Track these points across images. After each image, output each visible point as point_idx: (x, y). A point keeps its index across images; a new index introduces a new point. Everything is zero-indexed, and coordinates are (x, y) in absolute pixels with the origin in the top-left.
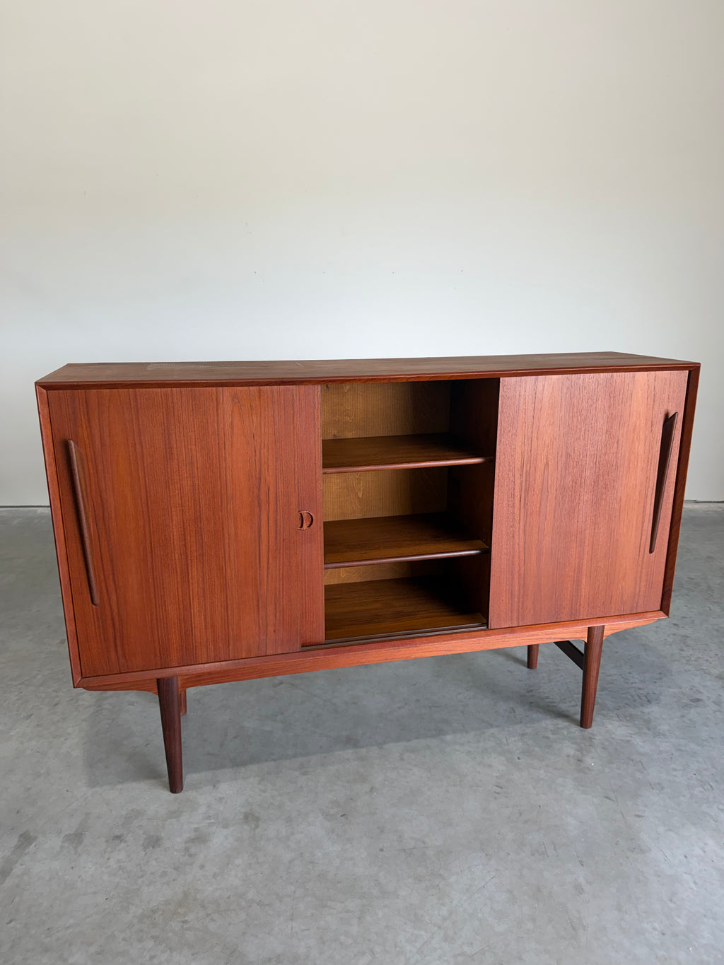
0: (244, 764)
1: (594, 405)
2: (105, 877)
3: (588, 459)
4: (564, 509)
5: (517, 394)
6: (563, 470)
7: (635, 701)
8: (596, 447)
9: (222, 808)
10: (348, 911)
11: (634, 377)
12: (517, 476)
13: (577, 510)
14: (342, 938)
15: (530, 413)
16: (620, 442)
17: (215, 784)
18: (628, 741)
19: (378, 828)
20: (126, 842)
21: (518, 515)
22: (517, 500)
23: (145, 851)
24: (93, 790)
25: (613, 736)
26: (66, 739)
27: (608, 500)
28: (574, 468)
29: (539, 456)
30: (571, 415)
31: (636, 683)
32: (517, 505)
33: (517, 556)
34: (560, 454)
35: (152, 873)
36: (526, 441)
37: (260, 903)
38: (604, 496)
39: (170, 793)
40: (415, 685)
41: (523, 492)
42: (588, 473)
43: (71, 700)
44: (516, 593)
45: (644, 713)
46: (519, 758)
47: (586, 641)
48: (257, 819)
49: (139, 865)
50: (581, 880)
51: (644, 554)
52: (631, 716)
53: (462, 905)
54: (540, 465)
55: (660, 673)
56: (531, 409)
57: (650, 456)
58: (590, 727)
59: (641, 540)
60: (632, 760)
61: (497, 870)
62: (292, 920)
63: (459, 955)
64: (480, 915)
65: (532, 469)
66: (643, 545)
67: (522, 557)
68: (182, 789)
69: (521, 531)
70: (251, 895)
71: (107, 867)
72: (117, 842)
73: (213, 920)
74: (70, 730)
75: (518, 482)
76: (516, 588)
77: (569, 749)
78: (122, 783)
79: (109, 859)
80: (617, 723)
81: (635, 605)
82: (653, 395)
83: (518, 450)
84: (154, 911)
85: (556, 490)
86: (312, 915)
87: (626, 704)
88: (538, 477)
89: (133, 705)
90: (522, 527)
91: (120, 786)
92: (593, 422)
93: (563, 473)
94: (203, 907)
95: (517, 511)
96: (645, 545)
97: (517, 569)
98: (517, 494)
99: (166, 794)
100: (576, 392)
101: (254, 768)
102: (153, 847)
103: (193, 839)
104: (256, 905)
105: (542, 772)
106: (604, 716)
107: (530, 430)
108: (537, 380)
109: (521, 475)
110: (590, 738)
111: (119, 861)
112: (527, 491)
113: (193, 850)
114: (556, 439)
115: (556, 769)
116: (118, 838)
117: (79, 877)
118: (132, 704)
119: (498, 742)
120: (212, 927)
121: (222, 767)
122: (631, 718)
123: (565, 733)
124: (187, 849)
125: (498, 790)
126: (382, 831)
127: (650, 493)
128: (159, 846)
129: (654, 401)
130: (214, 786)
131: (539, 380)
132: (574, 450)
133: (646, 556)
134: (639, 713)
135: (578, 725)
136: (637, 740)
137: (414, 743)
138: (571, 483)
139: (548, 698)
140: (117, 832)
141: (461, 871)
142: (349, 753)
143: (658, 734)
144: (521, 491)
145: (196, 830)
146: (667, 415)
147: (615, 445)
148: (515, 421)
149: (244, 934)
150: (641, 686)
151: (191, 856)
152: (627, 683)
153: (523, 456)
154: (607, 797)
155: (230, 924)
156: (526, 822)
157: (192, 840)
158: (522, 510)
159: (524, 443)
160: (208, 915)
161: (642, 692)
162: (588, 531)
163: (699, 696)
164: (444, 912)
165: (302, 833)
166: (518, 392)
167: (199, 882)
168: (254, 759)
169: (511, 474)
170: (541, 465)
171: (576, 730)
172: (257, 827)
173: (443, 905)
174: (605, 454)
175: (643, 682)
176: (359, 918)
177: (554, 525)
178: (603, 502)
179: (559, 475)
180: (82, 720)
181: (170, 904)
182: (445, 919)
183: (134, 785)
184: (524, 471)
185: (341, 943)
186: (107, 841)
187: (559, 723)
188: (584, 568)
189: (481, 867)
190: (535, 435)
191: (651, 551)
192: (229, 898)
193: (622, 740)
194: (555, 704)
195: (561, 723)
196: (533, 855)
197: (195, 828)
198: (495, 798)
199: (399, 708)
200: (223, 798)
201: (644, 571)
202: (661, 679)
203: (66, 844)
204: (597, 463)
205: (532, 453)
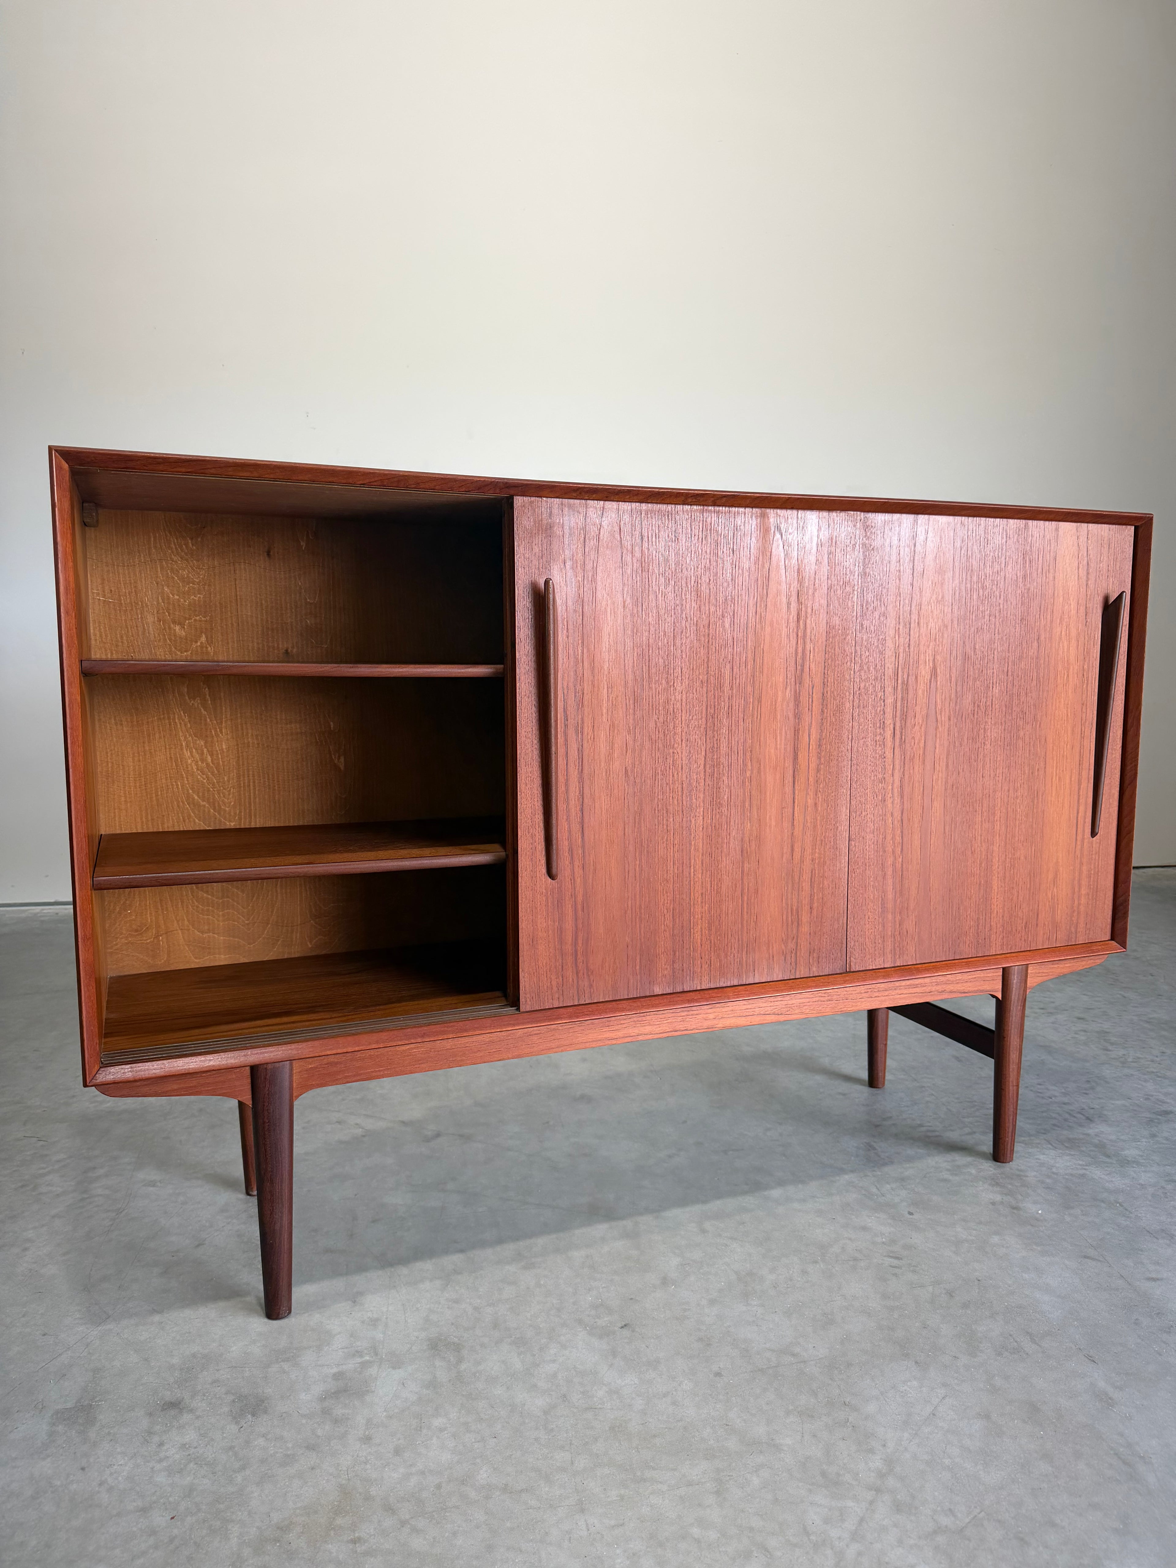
0: (404, 1261)
1: (1002, 574)
2: (161, 1479)
3: (996, 666)
4: (962, 753)
5: (887, 543)
6: (959, 683)
7: (1066, 1120)
8: (1006, 645)
9: (380, 1336)
10: (690, 1484)
11: (1057, 529)
12: (889, 690)
13: (981, 756)
14: (696, 1531)
15: (907, 578)
16: (1042, 638)
17: (355, 1298)
18: (1083, 1176)
19: (700, 1340)
20: (191, 1411)
21: (890, 760)
22: (889, 733)
23: (237, 1423)
24: (100, 1328)
25: (1054, 1170)
26: (26, 1249)
27: (1027, 739)
28: (975, 680)
29: (922, 657)
30: (969, 585)
31: (1055, 1096)
32: (889, 743)
33: (889, 837)
34: (954, 653)
35: (263, 1461)
36: (901, 627)
37: (505, 1489)
38: (1021, 733)
39: (266, 1320)
40: (685, 1122)
41: (898, 719)
42: (996, 691)
43: (22, 1186)
44: (890, 905)
45: (1088, 1135)
46: (910, 1213)
47: (1000, 997)
48: (457, 1348)
49: (231, 1448)
50: (1102, 1384)
51: (1083, 839)
52: (1069, 1140)
53: (906, 1449)
54: (923, 673)
55: (1088, 1082)
56: (909, 571)
57: (1086, 667)
58: (1011, 1160)
59: (1078, 813)
60: (1103, 1201)
61: (944, 1385)
62: (582, 1511)
63: (935, 1532)
64: (947, 1461)
65: (912, 679)
66: (1081, 820)
67: (898, 839)
68: (290, 1312)
69: (896, 790)
70: (483, 1475)
71: (160, 1461)
72: (173, 1412)
73: (415, 1530)
74: (30, 1234)
75: (890, 700)
76: (890, 896)
77: (988, 1194)
78: (160, 1312)
79: (161, 1444)
80: (1053, 1153)
81: (1073, 930)
82: (1085, 562)
83: (890, 644)
84: (284, 1528)
85: (949, 719)
86: (622, 1498)
87: (1054, 1125)
88: (920, 692)
89: (154, 1186)
90: (897, 783)
91: (157, 1318)
92: (1001, 601)
93: (959, 689)
94: (389, 1509)
95: (889, 754)
96: (1085, 822)
97: (890, 861)
98: (889, 721)
99: (259, 1324)
100: (975, 547)
101: (427, 1266)
102: (253, 1415)
103: (335, 1393)
104: (498, 1493)
105: (959, 1229)
106: (1026, 1144)
107: (907, 608)
108: (916, 521)
109: (895, 689)
110: (1019, 1176)
111: (184, 1446)
112: (904, 718)
113: (339, 1411)
114: (946, 627)
115: (980, 1223)
116: (174, 1406)
117: (100, 1485)
118: (153, 1184)
119: (864, 1192)
120: (417, 1543)
121: (362, 1269)
122: (1071, 1144)
123: (973, 1171)
124: (326, 1412)
125: (895, 1262)
126: (709, 1345)
127: (1087, 733)
128: (265, 1412)
129: (1088, 573)
130: (354, 1302)
131: (919, 522)
132: (975, 649)
133: (1086, 841)
134: (1081, 1136)
135: (990, 1160)
136: (1097, 1173)
137: (716, 1205)
138: (971, 707)
139: (921, 1126)
140: (168, 1396)
141: (882, 1393)
142: (600, 1229)
143: (1125, 1162)
144: (894, 717)
145: (338, 1376)
146: (1106, 599)
147: (1035, 644)
148: (885, 591)
149: (490, 1548)
150: (1066, 1100)
151: (336, 1421)
152: (1043, 1098)
153: (897, 656)
154: (1086, 1257)
155: (455, 1534)
156: (965, 1306)
157: (337, 1394)
158: (897, 751)
159: (897, 631)
160: (403, 1523)
161: (1071, 1108)
162: (998, 794)
163: (1165, 1107)
164: (877, 1462)
165: (554, 1361)
166: (888, 541)
167: (368, 1466)
168: (421, 1253)
169: (878, 686)
170: (925, 672)
171: (989, 1167)
172: (460, 1361)
173: (871, 1451)
174: (1021, 658)
175: (1065, 1094)
176: (718, 1493)
177: (946, 782)
178: (1020, 743)
179: (953, 691)
180: (53, 1217)
181: (316, 1512)
182: (881, 1475)
183: (188, 1313)
184: (900, 681)
185: (698, 1541)
186: (150, 1414)
187: (957, 1158)
188: (995, 860)
189: (915, 1383)
190: (915, 617)
191: (1093, 833)
192: (439, 1487)
193: (1071, 1175)
194: (937, 1134)
195: (961, 1159)
196: (999, 1354)
197: (334, 1375)
198: (895, 1275)
199: (670, 1157)
200: (377, 1320)
201: (1084, 868)
202: (1093, 1088)
203: (60, 1428)
204: (1010, 673)
205: (912, 649)
